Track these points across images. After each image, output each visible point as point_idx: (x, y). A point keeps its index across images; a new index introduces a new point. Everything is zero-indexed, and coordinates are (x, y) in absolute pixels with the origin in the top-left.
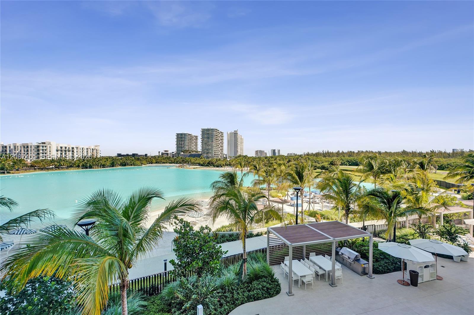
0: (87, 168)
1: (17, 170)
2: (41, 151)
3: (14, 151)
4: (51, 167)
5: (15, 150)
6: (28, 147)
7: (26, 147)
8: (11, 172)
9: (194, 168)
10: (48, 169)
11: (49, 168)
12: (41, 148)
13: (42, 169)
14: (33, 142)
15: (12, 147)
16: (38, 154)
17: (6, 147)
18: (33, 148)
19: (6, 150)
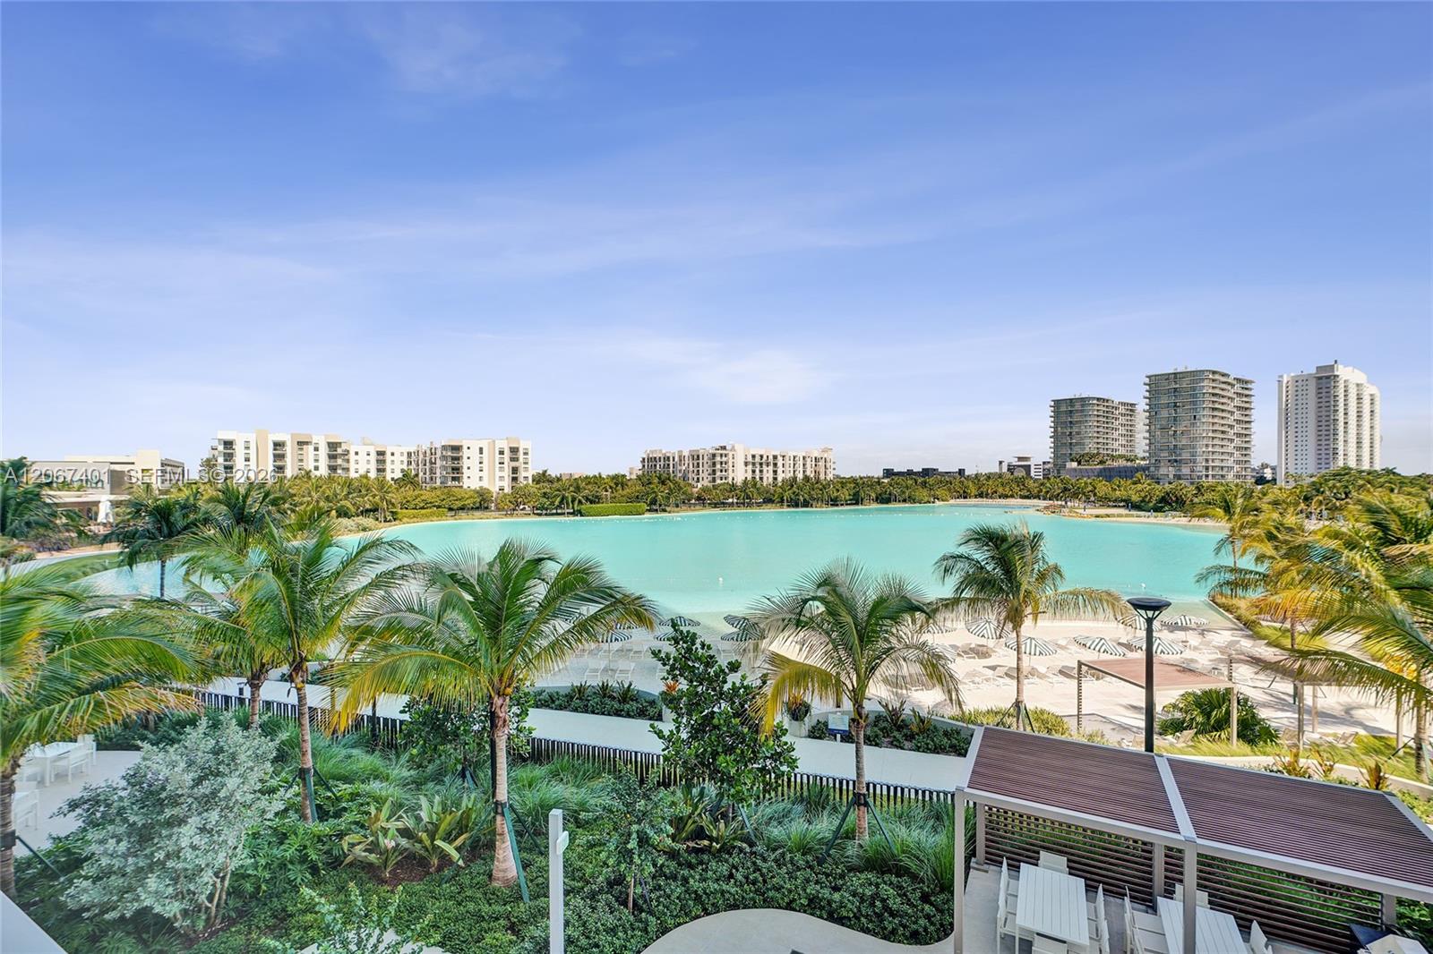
0: (797, 505)
1: (677, 506)
2: (718, 466)
3: (679, 468)
4: (730, 500)
5: (680, 465)
6: (698, 456)
7: (695, 457)
8: (668, 509)
9: (1097, 516)
10: (723, 505)
11: (726, 503)
12: (718, 459)
13: (715, 505)
14: (706, 445)
15: (676, 459)
16: (714, 471)
17: (668, 458)
18: (706, 458)
19: (668, 465)
